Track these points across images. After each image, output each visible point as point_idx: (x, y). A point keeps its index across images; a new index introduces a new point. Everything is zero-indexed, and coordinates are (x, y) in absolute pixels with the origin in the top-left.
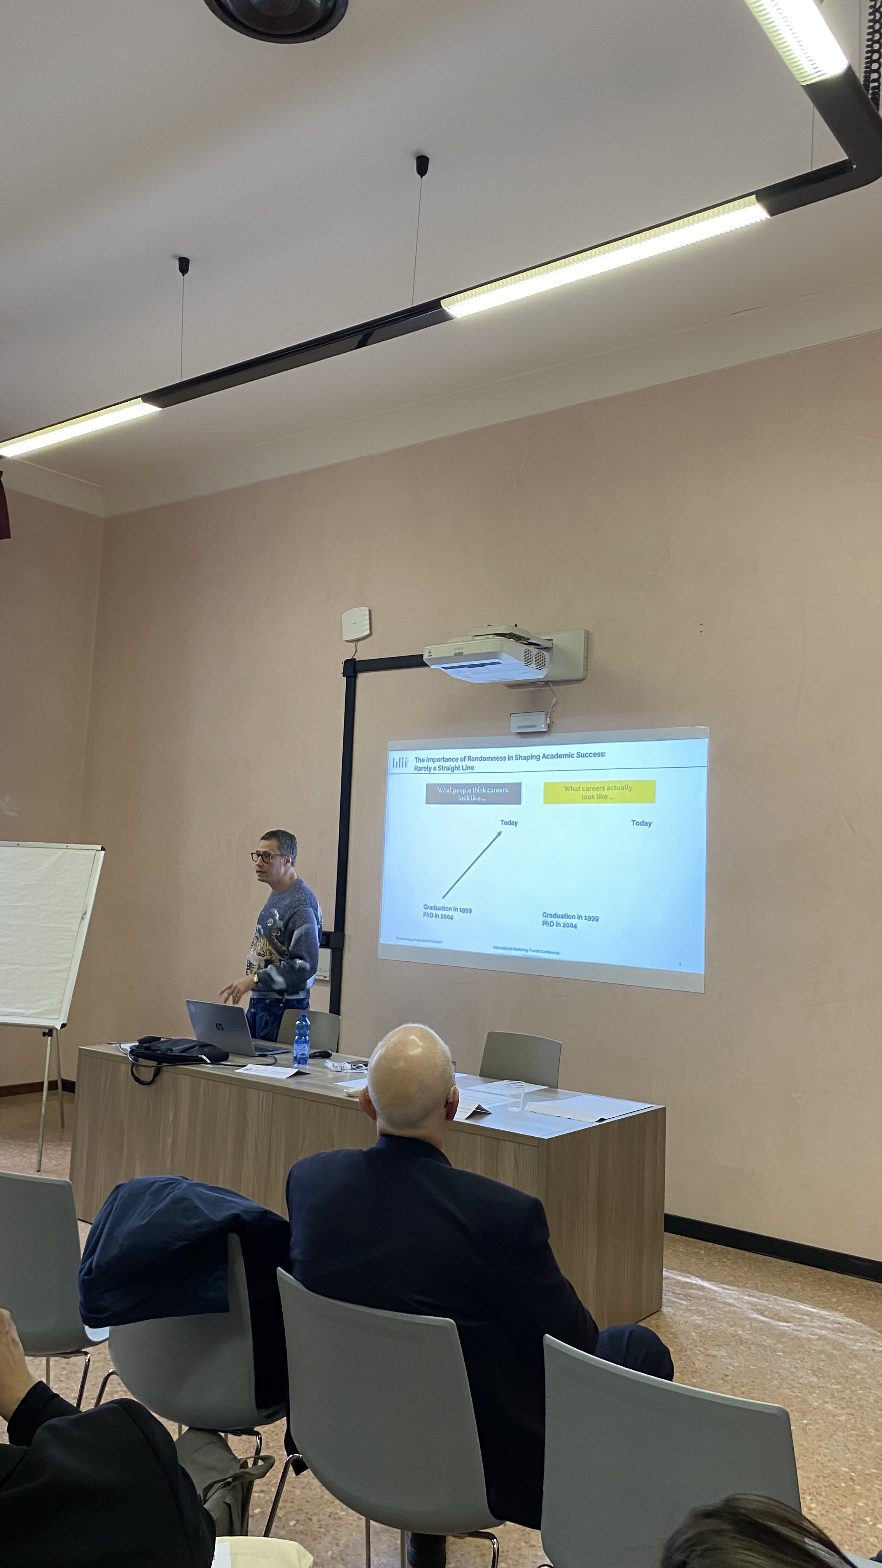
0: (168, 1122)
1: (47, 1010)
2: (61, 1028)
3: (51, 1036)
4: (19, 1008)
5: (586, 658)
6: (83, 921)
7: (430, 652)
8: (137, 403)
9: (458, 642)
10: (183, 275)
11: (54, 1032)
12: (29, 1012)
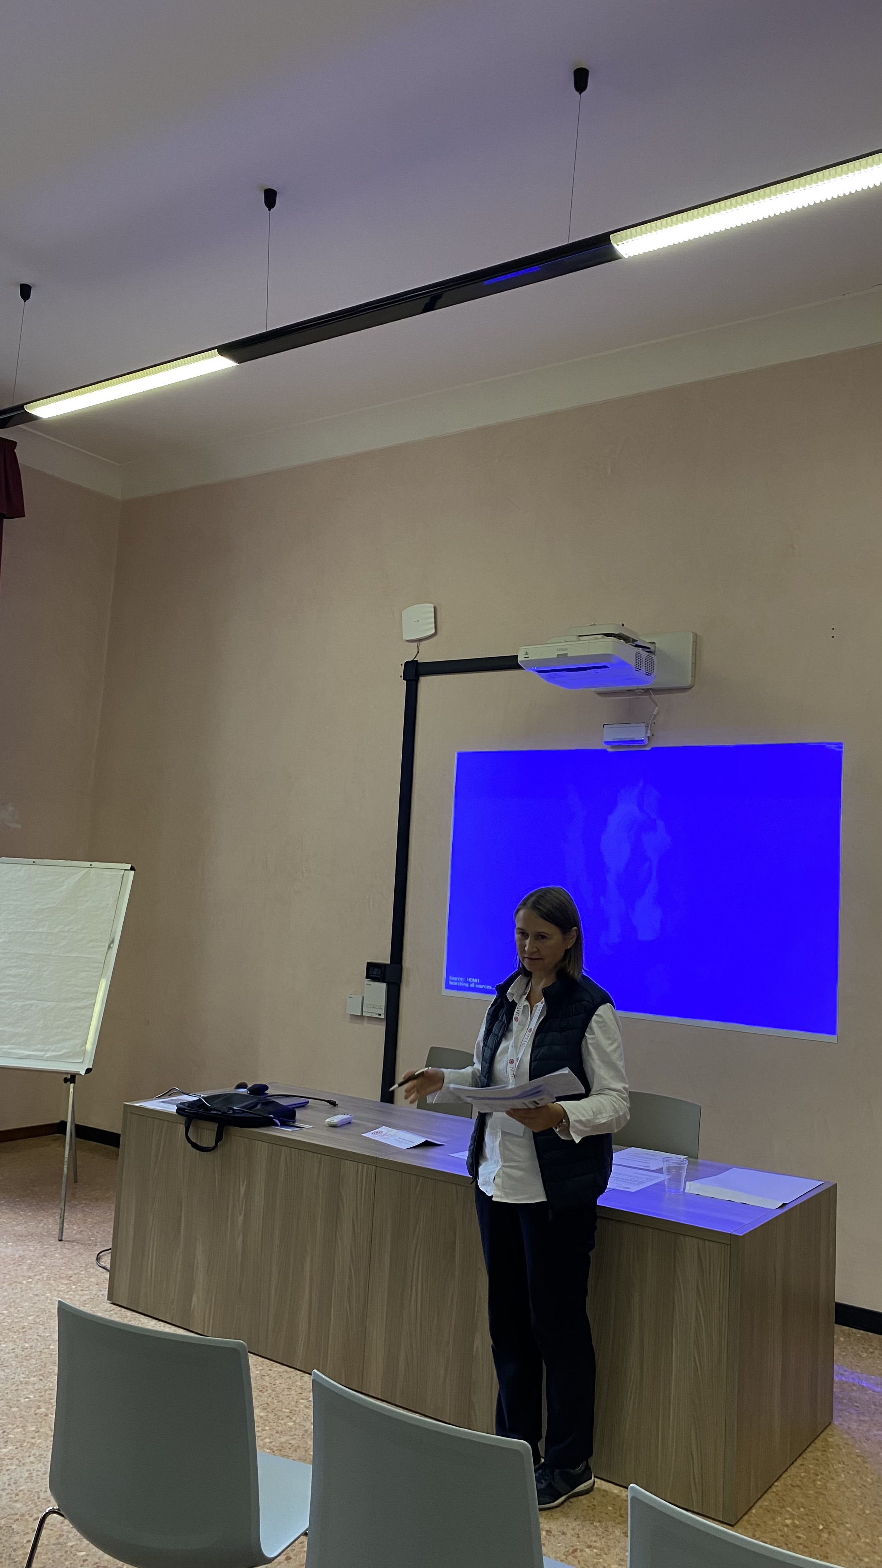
0: (239, 1197)
1: (69, 1052)
2: (85, 1073)
3: (74, 1083)
4: (33, 1051)
5: (694, 664)
6: (110, 951)
7: (527, 653)
8: (212, 356)
9: (561, 642)
10: (269, 210)
11: (77, 1077)
12: (48, 1054)
